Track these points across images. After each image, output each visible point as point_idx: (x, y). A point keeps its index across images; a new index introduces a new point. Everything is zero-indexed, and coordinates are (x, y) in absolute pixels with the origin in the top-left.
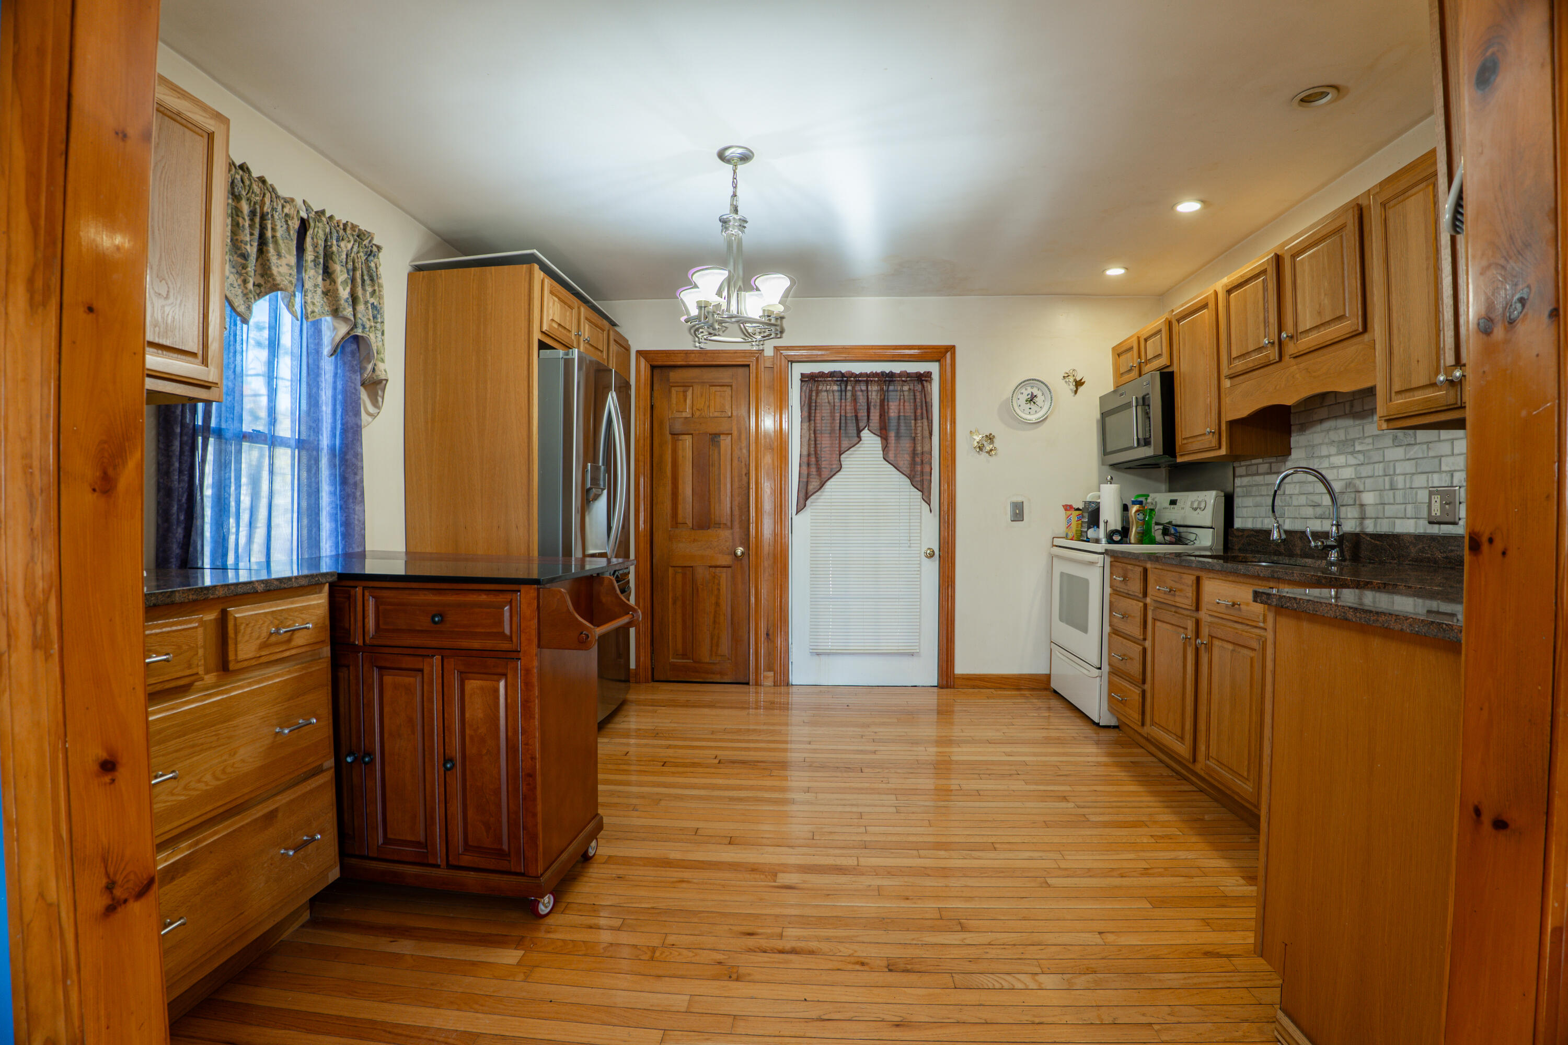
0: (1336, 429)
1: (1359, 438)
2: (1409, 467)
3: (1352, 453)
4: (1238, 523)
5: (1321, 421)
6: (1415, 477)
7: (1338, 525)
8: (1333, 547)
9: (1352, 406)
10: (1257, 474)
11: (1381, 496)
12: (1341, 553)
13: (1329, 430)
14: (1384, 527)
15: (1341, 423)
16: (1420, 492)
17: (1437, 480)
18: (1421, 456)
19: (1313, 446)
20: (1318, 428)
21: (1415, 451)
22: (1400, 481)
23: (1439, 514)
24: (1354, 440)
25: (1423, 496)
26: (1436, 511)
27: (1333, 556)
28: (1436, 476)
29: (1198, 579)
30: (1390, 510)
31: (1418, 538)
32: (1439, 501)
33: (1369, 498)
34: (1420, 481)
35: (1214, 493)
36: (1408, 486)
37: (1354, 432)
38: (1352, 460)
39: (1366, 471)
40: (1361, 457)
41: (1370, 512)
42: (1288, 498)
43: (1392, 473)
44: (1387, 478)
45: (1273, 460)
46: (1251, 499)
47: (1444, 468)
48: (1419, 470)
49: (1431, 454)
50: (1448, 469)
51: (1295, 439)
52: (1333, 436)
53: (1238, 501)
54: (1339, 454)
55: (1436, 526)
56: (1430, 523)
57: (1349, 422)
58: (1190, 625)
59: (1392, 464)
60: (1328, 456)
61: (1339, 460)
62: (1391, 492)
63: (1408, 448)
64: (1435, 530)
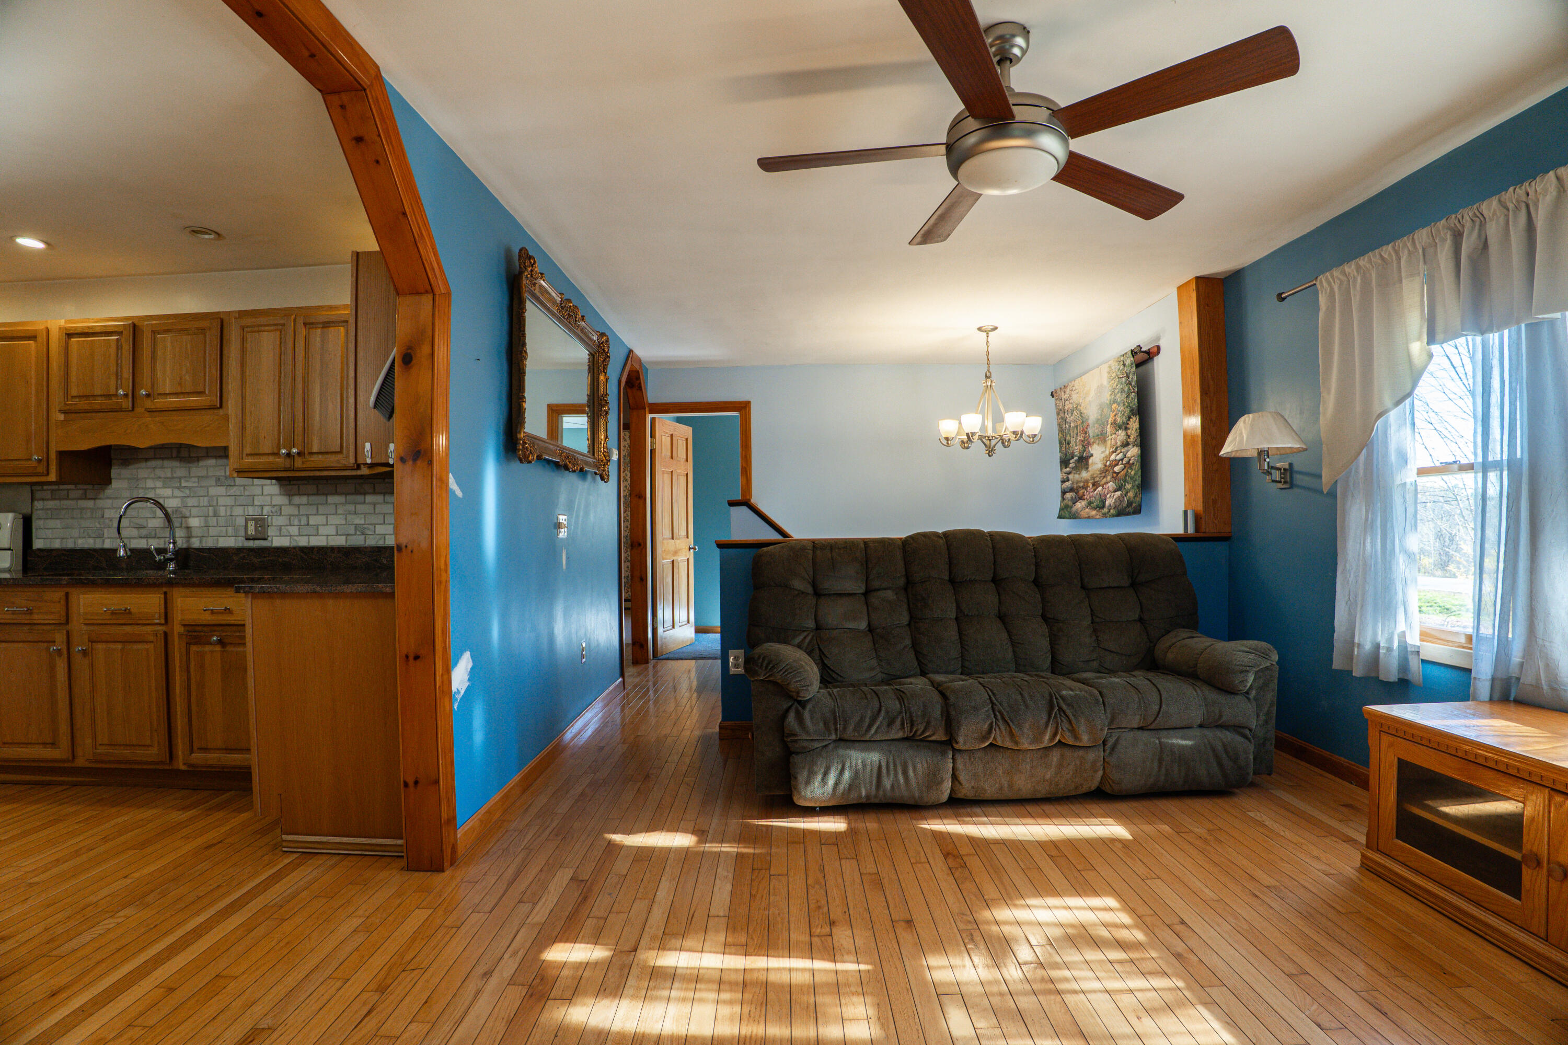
0: (162, 467)
1: (185, 477)
2: (229, 501)
3: (178, 488)
4: (38, 544)
5: (147, 460)
6: (234, 508)
7: (174, 543)
8: (171, 560)
9: (179, 452)
10: (67, 498)
11: (206, 521)
12: (177, 564)
13: (154, 468)
14: (209, 543)
15: (166, 463)
16: (238, 518)
17: (251, 511)
18: (238, 494)
19: (138, 479)
20: (143, 464)
21: (233, 491)
22: (222, 511)
23: (253, 533)
24: (180, 478)
25: (241, 521)
26: (251, 530)
27: (172, 566)
28: (250, 508)
29: (67, 595)
30: (213, 531)
31: (239, 550)
32: (253, 525)
33: (194, 522)
34: (238, 511)
35: (10, 516)
36: (228, 513)
37: (180, 472)
38: (177, 493)
39: (191, 502)
40: (187, 492)
41: (195, 532)
42: (107, 521)
43: (215, 504)
44: (211, 509)
45: (90, 487)
46: (58, 522)
47: (256, 503)
48: (237, 504)
49: (247, 493)
50: (259, 504)
51: (114, 472)
52: (159, 472)
53: (36, 524)
54: (164, 487)
55: (252, 542)
56: (247, 539)
57: (176, 464)
58: (60, 637)
59: (215, 498)
60: (154, 488)
61: (168, 492)
62: (215, 518)
63: (228, 488)
64: (251, 544)
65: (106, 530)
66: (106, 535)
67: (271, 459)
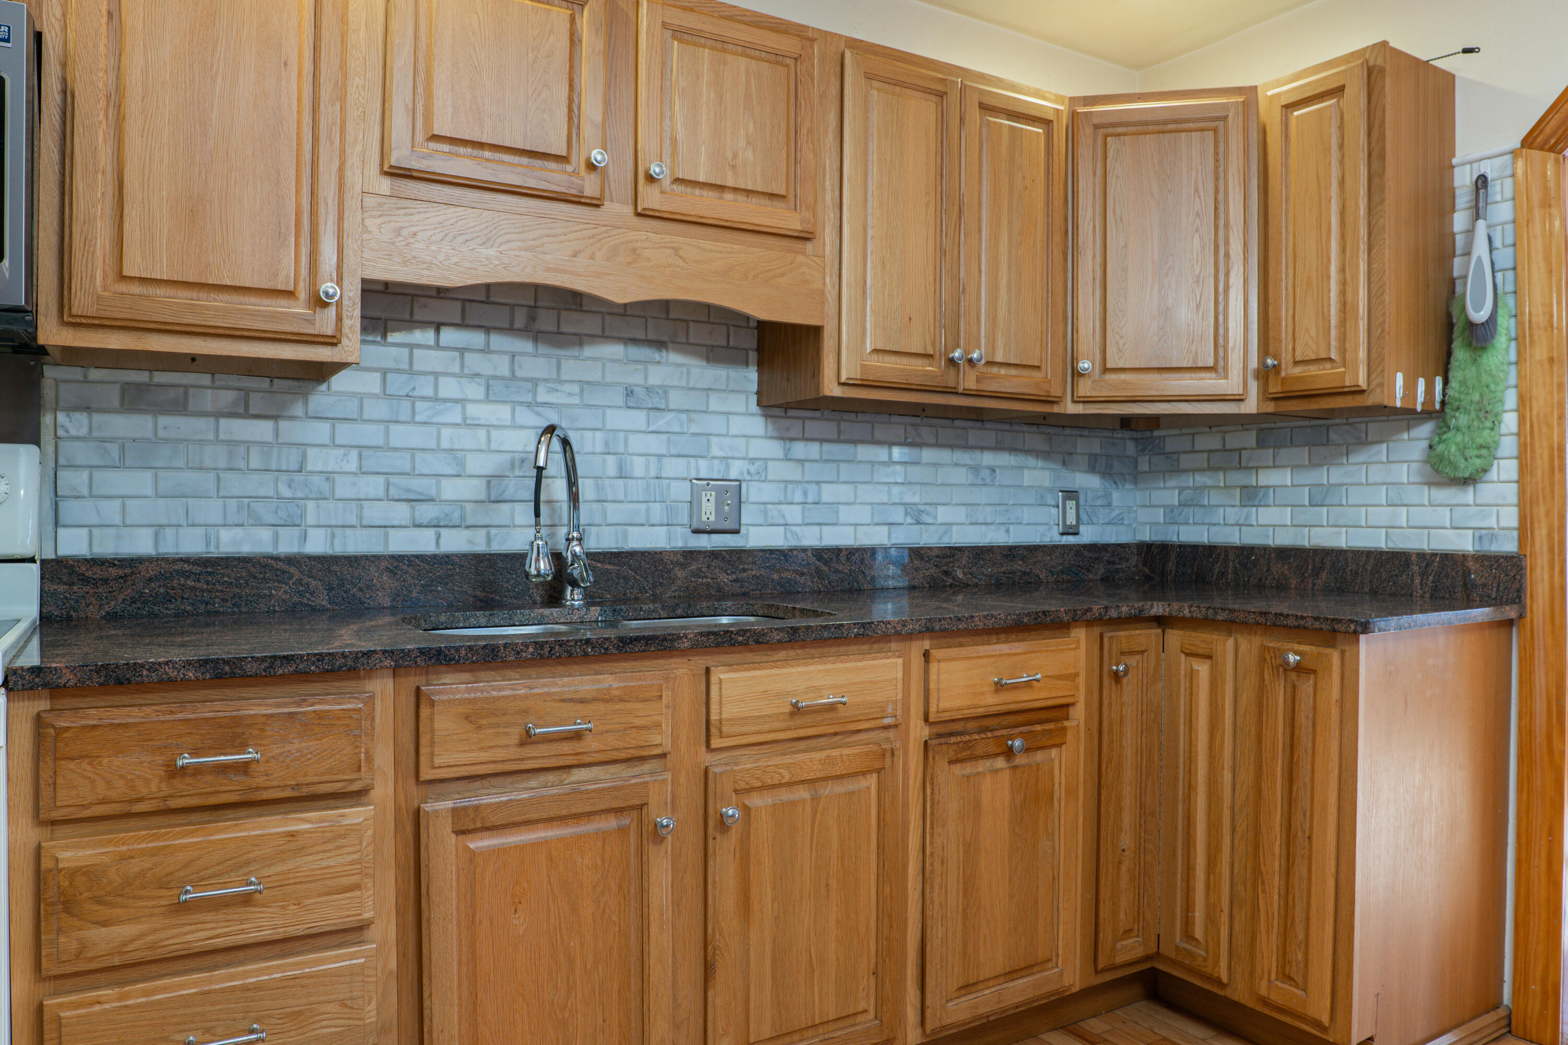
0: (486, 350)
1: (545, 380)
2: (656, 444)
3: (532, 405)
6: (666, 461)
9: (532, 318)
16: (674, 484)
17: (704, 469)
18: (676, 429)
19: (412, 372)
21: (663, 421)
22: (638, 466)
23: (712, 518)
24: (533, 379)
25: (680, 491)
26: (708, 513)
27: (577, 597)
28: (702, 462)
32: (713, 499)
34: (674, 467)
36: (653, 473)
40: (551, 414)
42: (316, 480)
43: (621, 450)
44: (611, 459)
47: (716, 452)
48: (673, 452)
49: (694, 429)
50: (722, 454)
54: (488, 400)
55: (705, 537)
56: (696, 531)
57: (523, 345)
59: (622, 435)
62: (621, 481)
63: (653, 414)
64: (705, 542)
65: (311, 505)
66: (311, 519)
67: (919, 365)
